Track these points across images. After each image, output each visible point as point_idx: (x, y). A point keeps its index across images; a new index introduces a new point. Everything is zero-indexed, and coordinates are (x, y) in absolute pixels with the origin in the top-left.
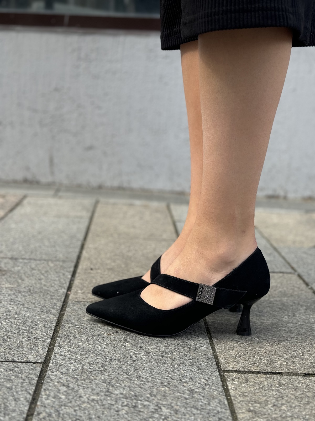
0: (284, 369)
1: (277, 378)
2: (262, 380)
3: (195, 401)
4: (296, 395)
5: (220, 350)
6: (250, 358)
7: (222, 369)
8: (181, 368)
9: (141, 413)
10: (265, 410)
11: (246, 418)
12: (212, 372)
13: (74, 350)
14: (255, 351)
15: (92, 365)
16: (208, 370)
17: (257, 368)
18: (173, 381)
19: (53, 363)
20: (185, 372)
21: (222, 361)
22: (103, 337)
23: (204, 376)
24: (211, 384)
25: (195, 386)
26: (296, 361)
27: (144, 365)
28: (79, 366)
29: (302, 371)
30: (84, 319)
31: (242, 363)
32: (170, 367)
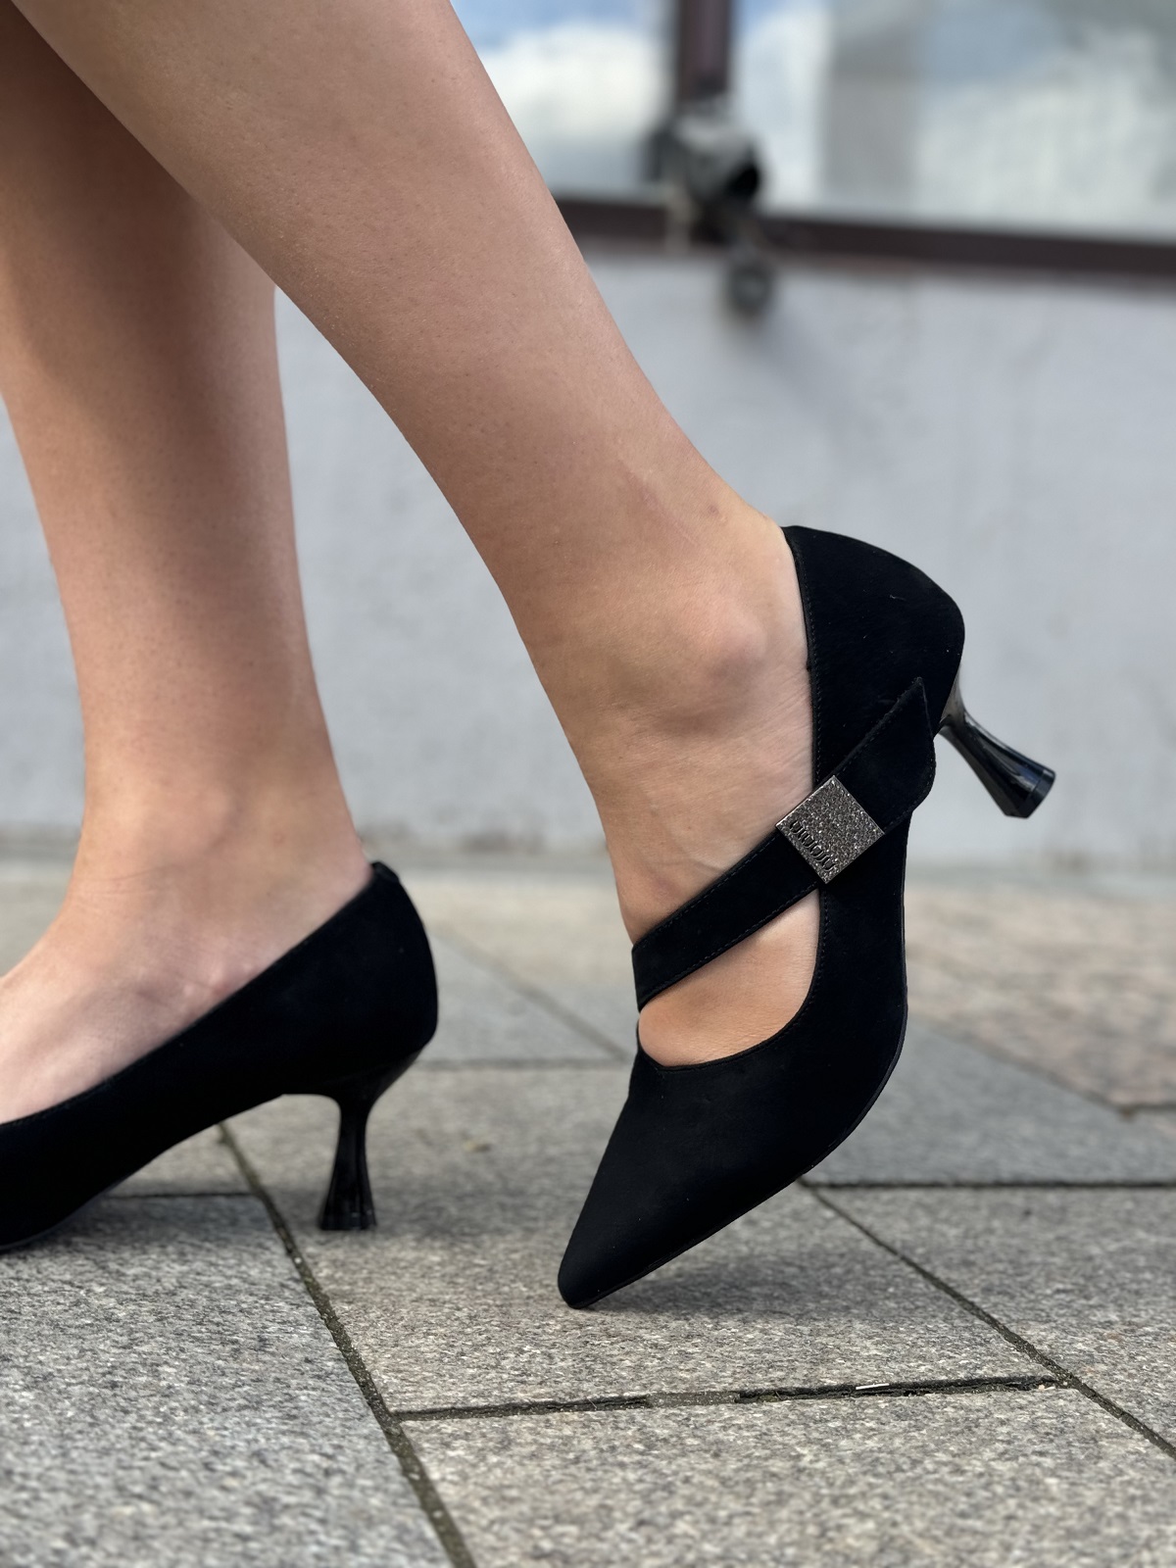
0: (652, 1384)
1: (632, 1420)
2: (567, 1431)
3: (289, 1542)
4: (723, 1474)
5: (372, 1341)
6: (502, 1355)
7: (392, 1410)
8: (205, 1420)
10: (605, 1547)
12: (348, 1424)
14: (521, 1331)
16: (328, 1416)
17: (542, 1391)
18: (171, 1474)
20: (224, 1436)
21: (382, 1378)
23: (314, 1442)
24: (350, 1469)
25: (278, 1484)
26: (696, 1350)
27: (27, 1424)
29: (726, 1382)
31: (473, 1376)
32: (150, 1423)
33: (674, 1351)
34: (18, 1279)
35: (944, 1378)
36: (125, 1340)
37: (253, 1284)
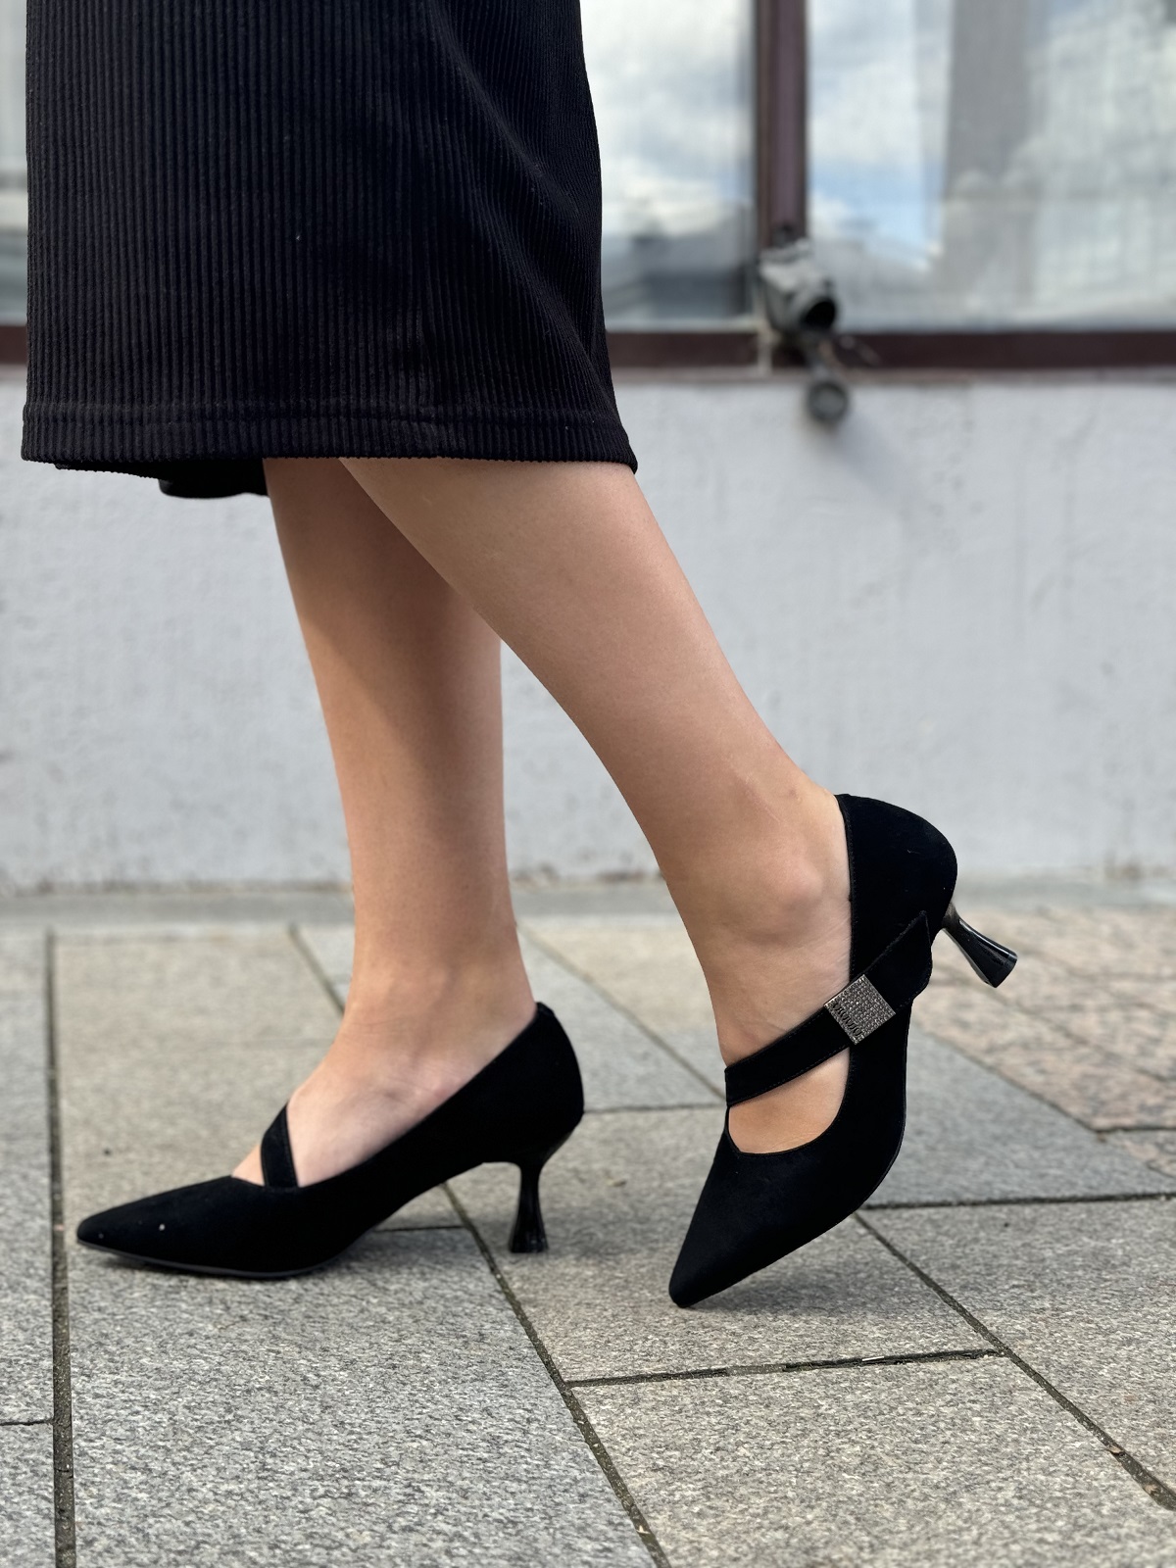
0: (729, 1360)
1: (716, 1384)
2: (675, 1392)
3: (510, 1463)
4: (771, 1418)
5: (550, 1334)
6: (633, 1342)
7: (566, 1380)
8: (452, 1388)
9: (370, 1509)
10: (695, 1463)
11: (650, 1487)
12: (539, 1390)
13: (130, 1379)
14: (646, 1325)
15: (197, 1411)
16: (527, 1385)
17: (659, 1366)
18: (436, 1422)
19: (82, 1418)
20: (465, 1399)
21: (558, 1359)
22: (207, 1337)
23: (519, 1402)
24: (543, 1419)
25: (501, 1428)
26: (760, 1336)
27: (347, 1393)
28: (164, 1417)
29: (778, 1358)
30: (131, 1294)
31: (616, 1357)
32: (420, 1390)
33: (745, 1337)
34: (322, 1294)
35: (921, 1352)
36: (395, 1336)
37: (471, 1295)
